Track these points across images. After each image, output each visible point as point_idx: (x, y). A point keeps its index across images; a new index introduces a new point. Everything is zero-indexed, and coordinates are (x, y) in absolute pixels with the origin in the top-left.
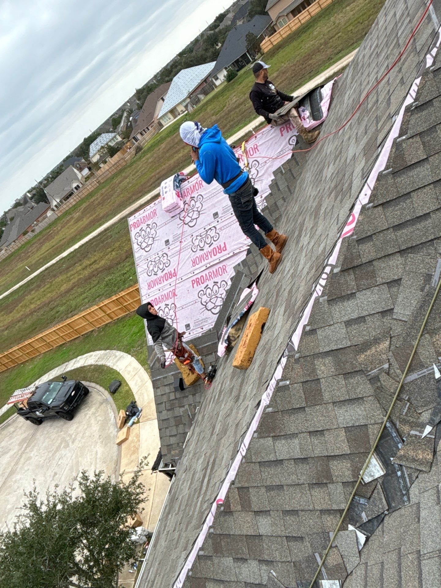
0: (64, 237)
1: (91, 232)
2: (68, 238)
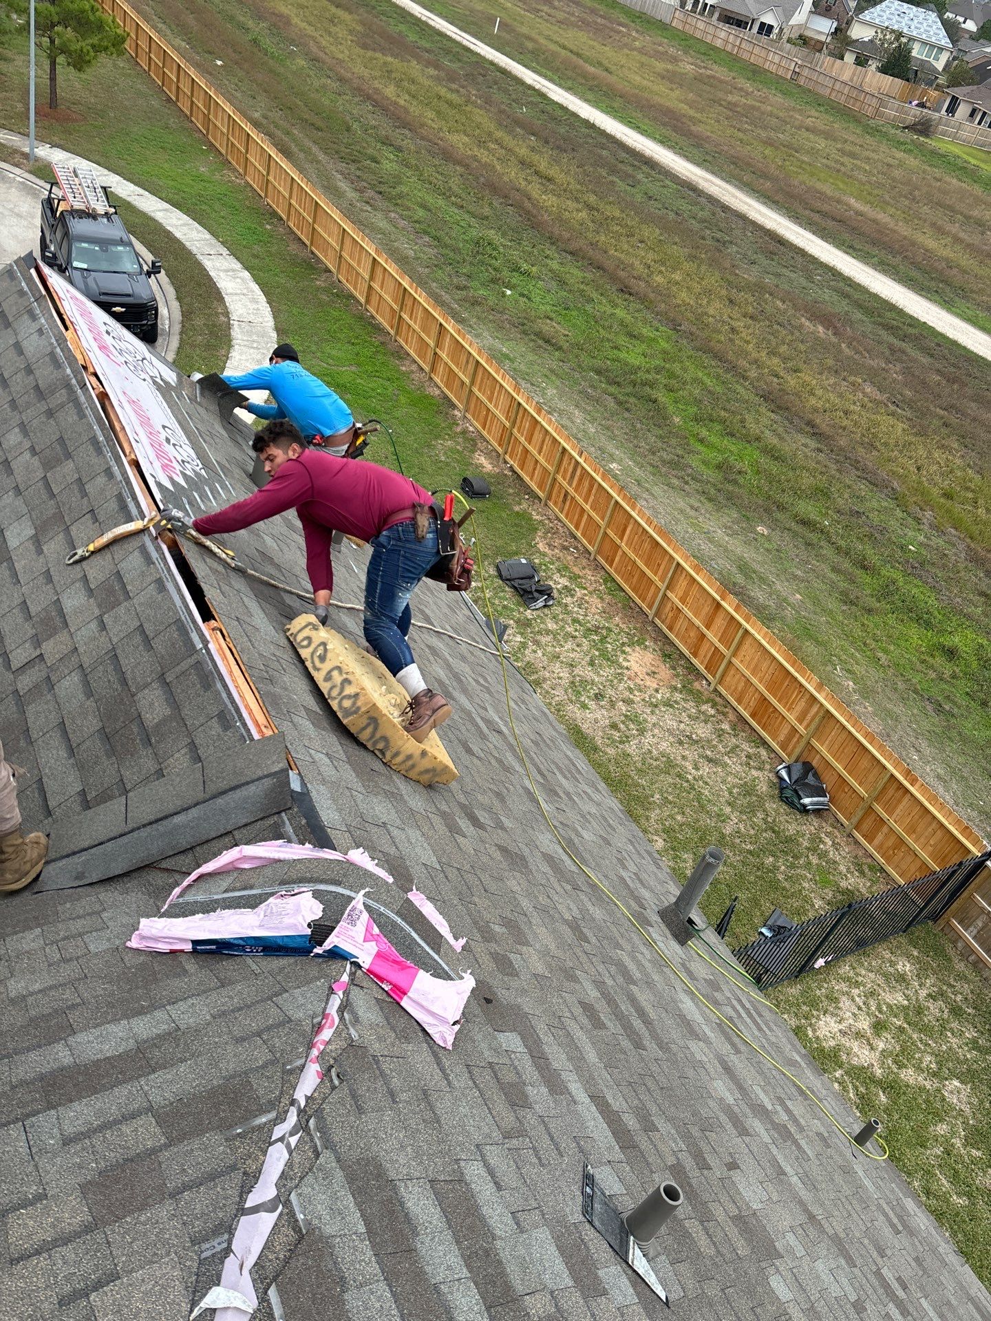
0: (613, 68)
1: (637, 128)
2: (612, 79)
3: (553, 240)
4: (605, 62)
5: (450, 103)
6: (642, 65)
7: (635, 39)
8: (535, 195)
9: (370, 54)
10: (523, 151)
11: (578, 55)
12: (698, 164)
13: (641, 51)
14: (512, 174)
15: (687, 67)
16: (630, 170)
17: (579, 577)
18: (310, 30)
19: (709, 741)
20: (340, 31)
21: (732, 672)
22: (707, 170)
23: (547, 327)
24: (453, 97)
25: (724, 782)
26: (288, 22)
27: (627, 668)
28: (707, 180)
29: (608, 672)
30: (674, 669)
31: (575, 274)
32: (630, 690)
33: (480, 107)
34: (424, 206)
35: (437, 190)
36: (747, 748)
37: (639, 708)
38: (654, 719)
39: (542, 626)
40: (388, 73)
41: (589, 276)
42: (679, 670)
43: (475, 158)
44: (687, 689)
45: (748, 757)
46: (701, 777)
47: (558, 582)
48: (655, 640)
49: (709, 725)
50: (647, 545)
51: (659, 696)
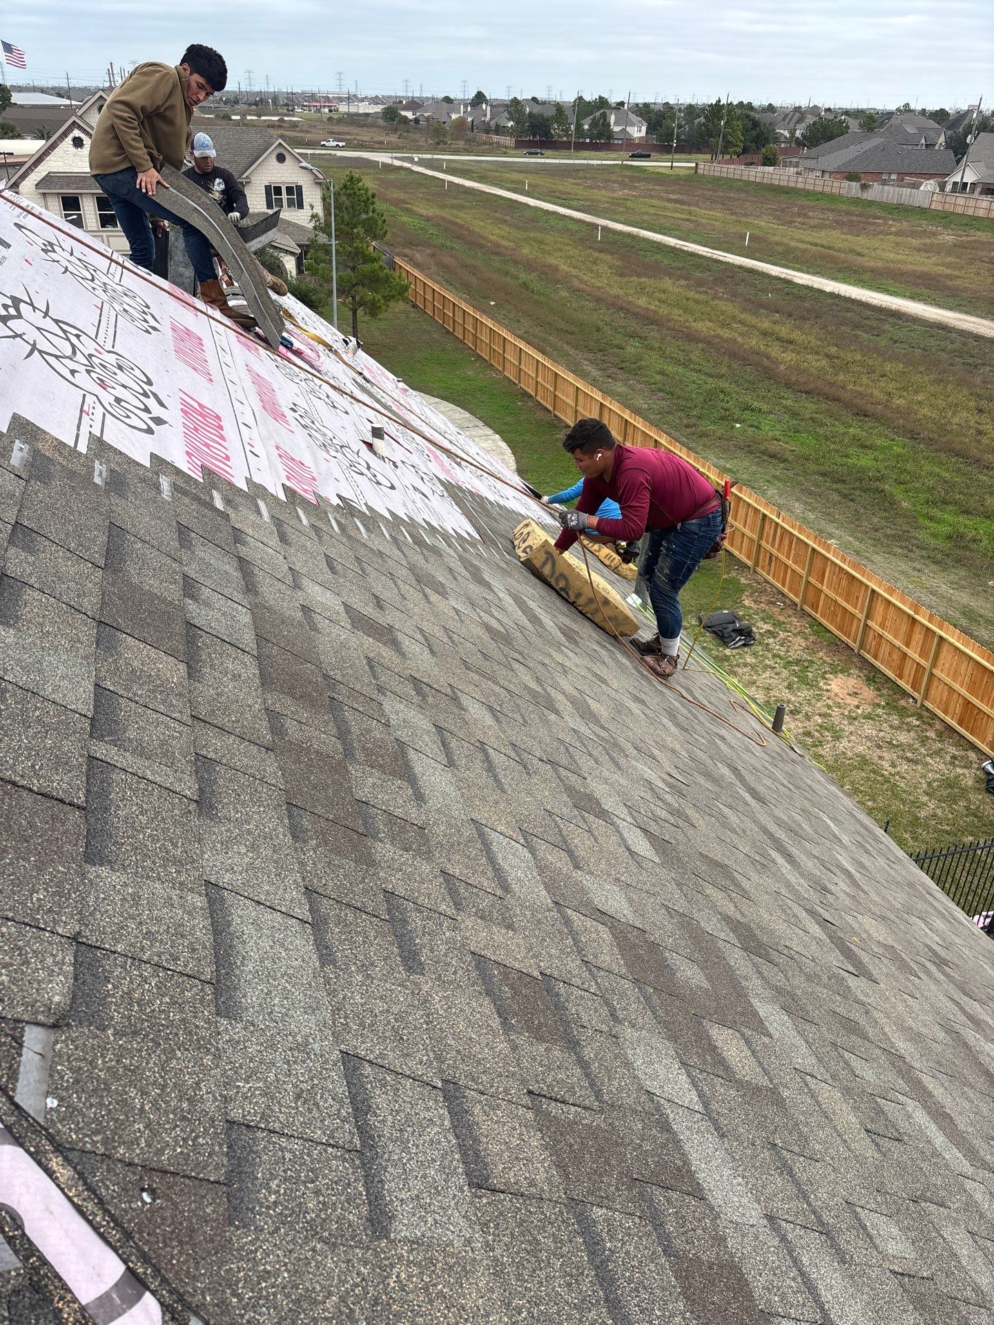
3: (788, 385)
4: (859, 249)
5: (697, 302)
6: (897, 244)
7: (891, 226)
8: (773, 354)
9: (626, 279)
10: (766, 325)
11: (830, 248)
12: (951, 309)
13: (897, 234)
14: (754, 342)
15: (948, 238)
16: (874, 323)
17: (784, 623)
18: (574, 272)
19: (909, 745)
20: (602, 268)
21: (935, 683)
22: (961, 312)
23: (773, 447)
24: (702, 297)
25: (924, 776)
26: (556, 269)
27: (827, 690)
28: (960, 320)
29: (805, 693)
30: (879, 690)
31: (809, 407)
32: (829, 707)
33: (727, 300)
34: (662, 373)
35: (678, 362)
36: (952, 750)
37: (836, 719)
38: (852, 728)
39: (741, 661)
40: (642, 290)
41: (823, 406)
42: (885, 692)
43: (718, 336)
44: (891, 706)
45: (954, 757)
46: (898, 773)
47: (760, 627)
48: (861, 669)
49: (912, 734)
50: (844, 583)
51: (859, 711)
